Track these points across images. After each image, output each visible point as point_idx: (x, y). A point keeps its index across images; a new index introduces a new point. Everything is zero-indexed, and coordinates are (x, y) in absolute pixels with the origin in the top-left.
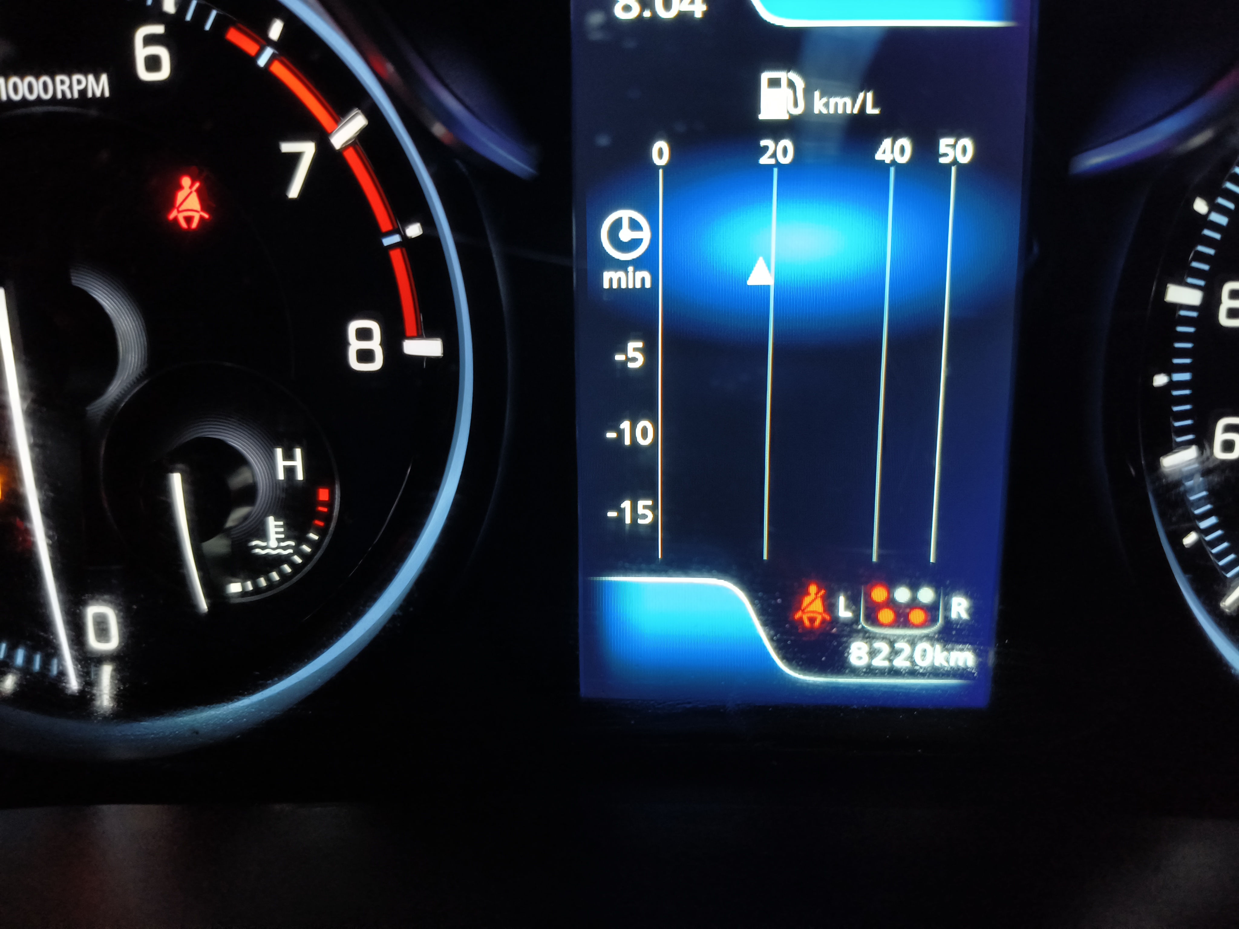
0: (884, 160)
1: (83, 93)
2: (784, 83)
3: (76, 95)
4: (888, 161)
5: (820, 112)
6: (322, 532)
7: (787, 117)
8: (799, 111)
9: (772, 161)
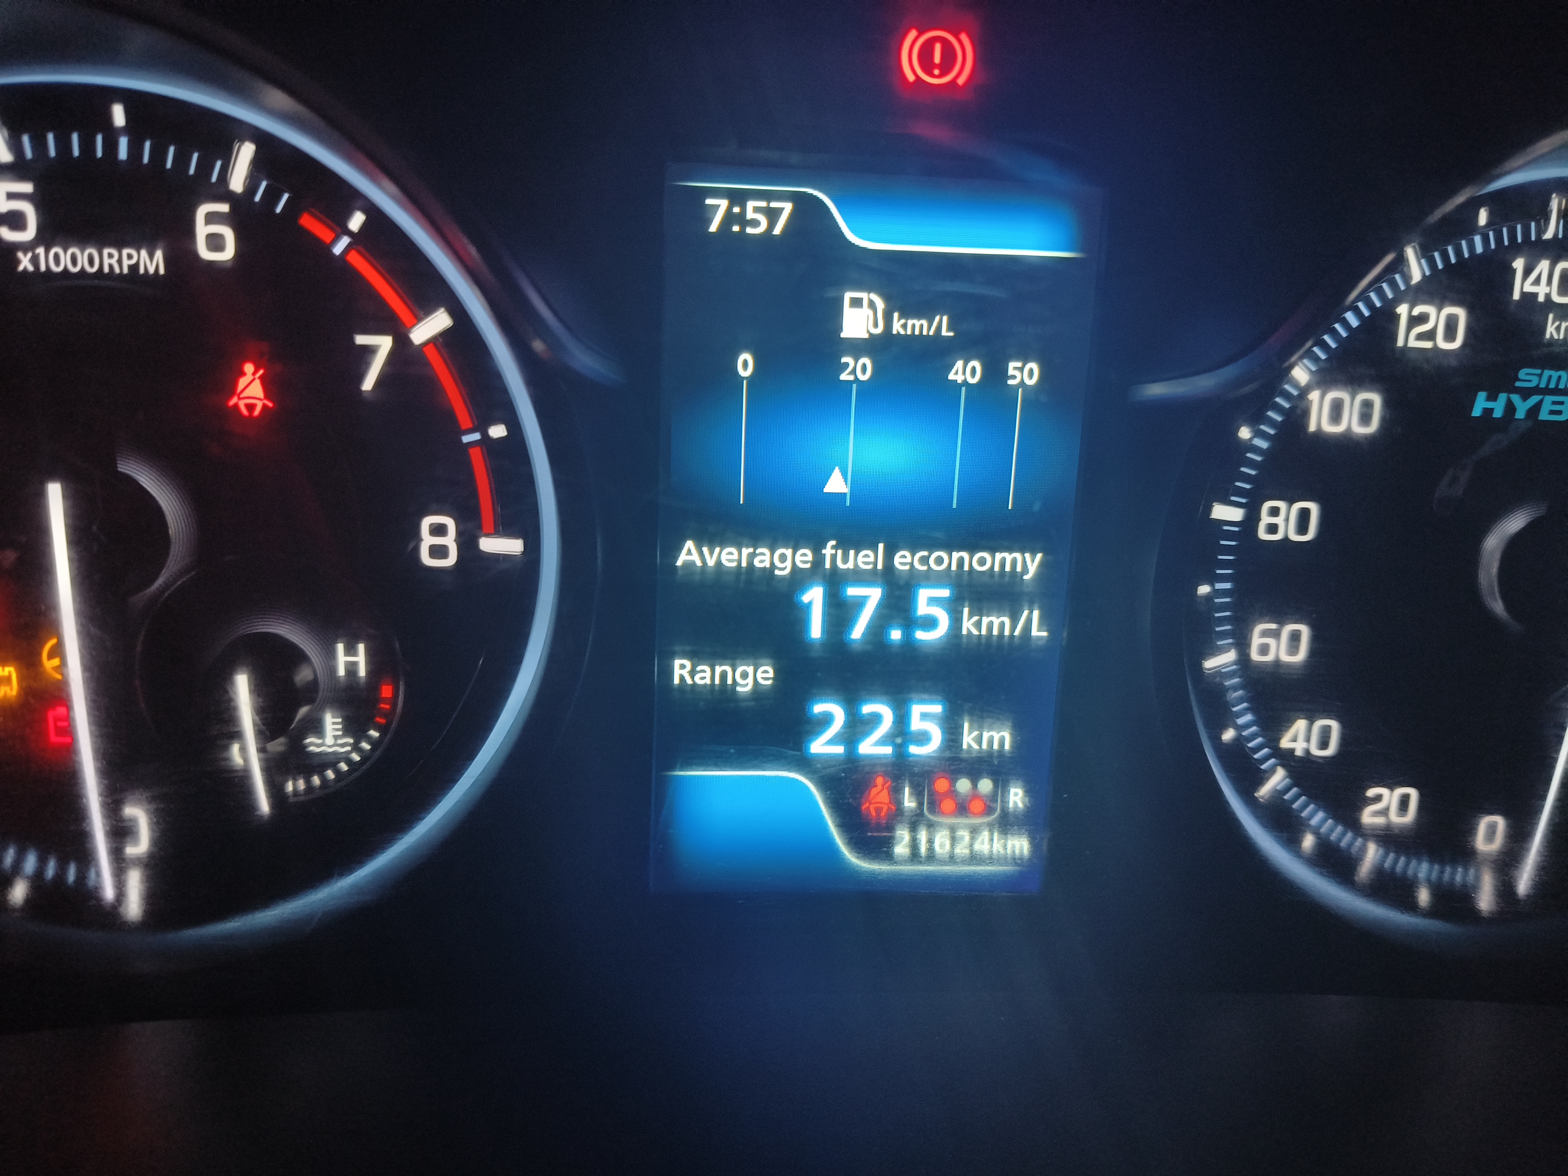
0: (957, 380)
1: (134, 268)
2: (865, 303)
3: (126, 270)
4: (959, 381)
5: (898, 333)
6: (382, 729)
7: (866, 336)
8: (879, 330)
9: (851, 378)
